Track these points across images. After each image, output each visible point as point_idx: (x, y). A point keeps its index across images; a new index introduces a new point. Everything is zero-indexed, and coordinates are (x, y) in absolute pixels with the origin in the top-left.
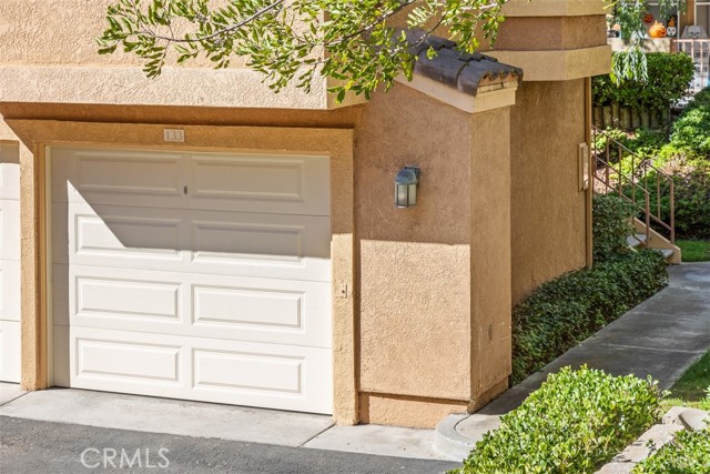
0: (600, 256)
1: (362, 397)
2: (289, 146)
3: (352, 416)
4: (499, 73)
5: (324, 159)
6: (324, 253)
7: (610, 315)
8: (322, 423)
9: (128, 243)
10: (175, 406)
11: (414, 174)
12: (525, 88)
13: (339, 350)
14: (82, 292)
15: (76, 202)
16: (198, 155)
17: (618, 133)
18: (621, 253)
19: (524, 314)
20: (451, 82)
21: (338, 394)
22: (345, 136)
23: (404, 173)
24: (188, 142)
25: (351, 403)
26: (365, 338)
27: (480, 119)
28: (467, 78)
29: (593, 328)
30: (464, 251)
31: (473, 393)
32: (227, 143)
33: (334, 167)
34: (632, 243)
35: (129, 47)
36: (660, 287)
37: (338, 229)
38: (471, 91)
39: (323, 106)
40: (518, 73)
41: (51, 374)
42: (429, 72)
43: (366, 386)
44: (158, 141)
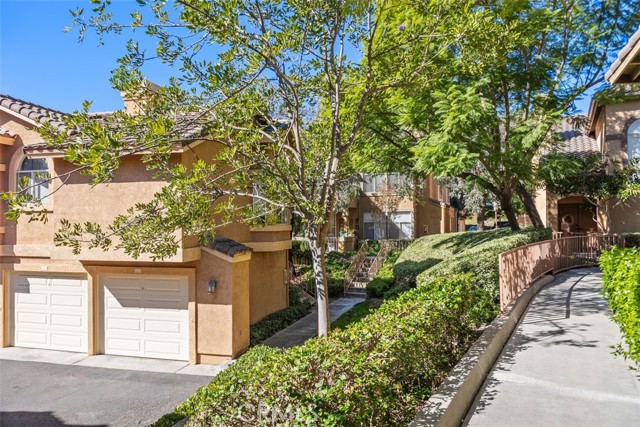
0: (291, 304)
1: (198, 356)
2: (175, 274)
3: (195, 361)
4: (243, 249)
5: (186, 278)
6: (186, 308)
7: (289, 323)
8: (186, 364)
9: (124, 305)
10: (138, 360)
11: (215, 283)
12: (255, 254)
13: (191, 340)
14: (109, 322)
15: (107, 293)
16: (147, 277)
17: (304, 266)
18: (298, 303)
19: (253, 327)
20: (226, 253)
21: (190, 353)
22: (192, 270)
23: (211, 283)
24: (143, 273)
25: (195, 357)
26: (199, 336)
27: (236, 265)
28: (231, 251)
29: (283, 328)
30: (230, 307)
31: (234, 353)
32: (155, 273)
33: (189, 281)
34: (301, 300)
35: (65, 244)
36: (308, 313)
37: (190, 300)
38: (232, 256)
39: (181, 261)
40: (251, 249)
41: (98, 350)
42: (219, 250)
43: (199, 352)
44: (133, 272)
